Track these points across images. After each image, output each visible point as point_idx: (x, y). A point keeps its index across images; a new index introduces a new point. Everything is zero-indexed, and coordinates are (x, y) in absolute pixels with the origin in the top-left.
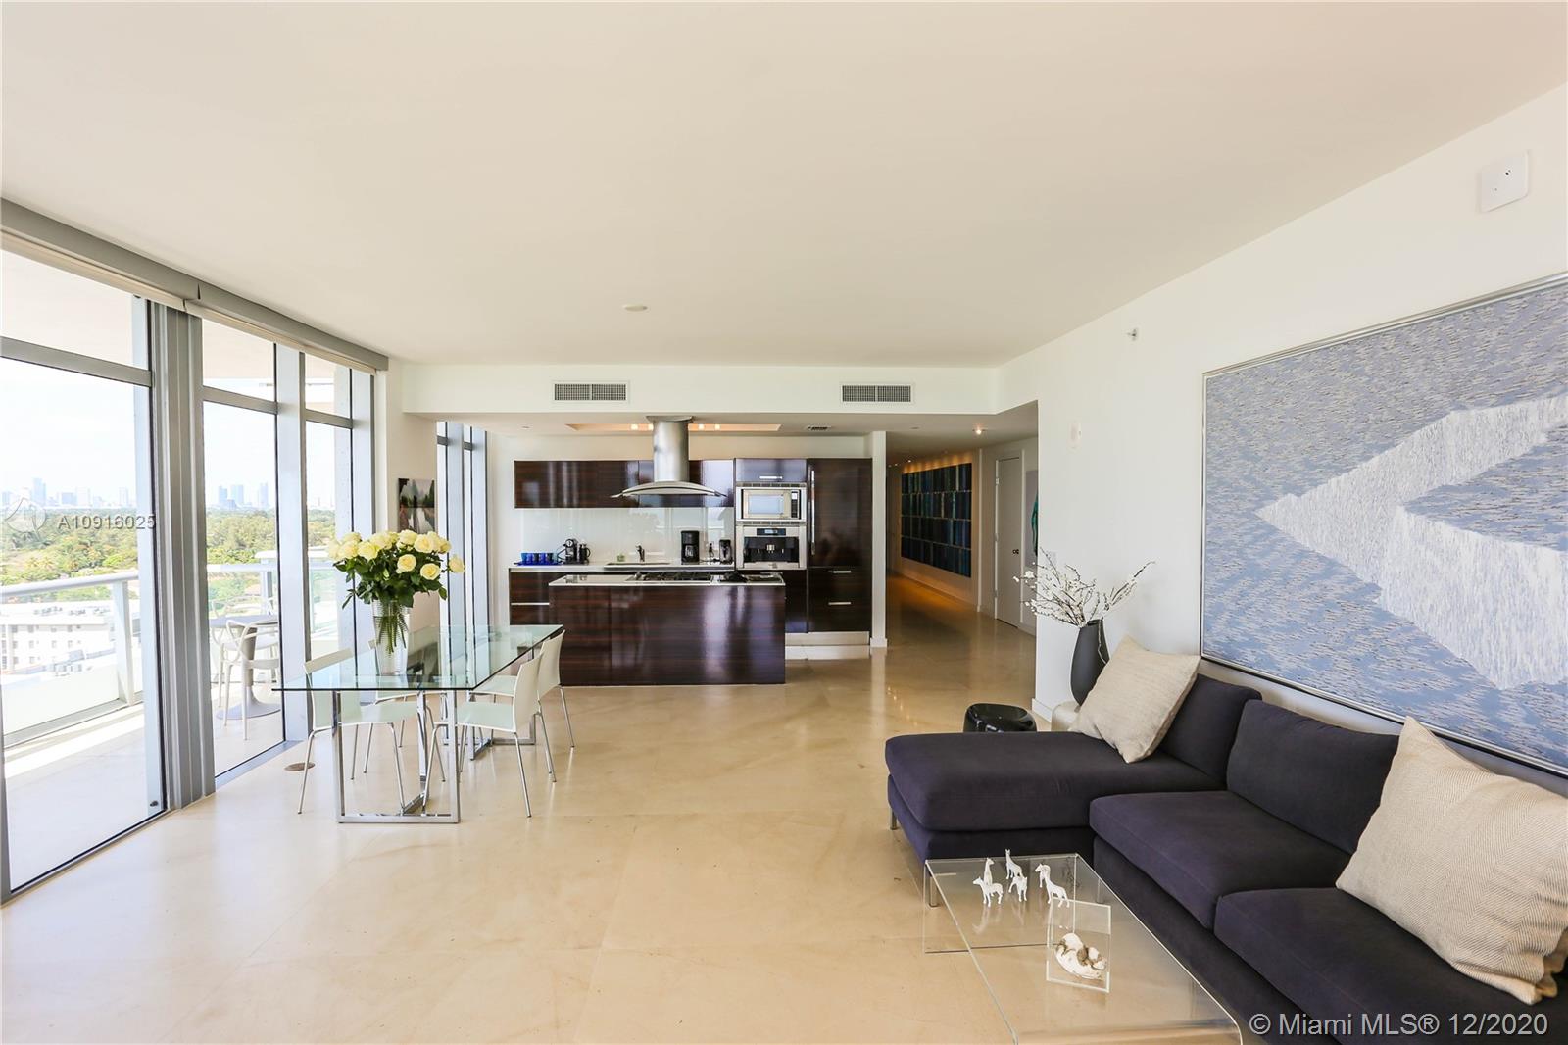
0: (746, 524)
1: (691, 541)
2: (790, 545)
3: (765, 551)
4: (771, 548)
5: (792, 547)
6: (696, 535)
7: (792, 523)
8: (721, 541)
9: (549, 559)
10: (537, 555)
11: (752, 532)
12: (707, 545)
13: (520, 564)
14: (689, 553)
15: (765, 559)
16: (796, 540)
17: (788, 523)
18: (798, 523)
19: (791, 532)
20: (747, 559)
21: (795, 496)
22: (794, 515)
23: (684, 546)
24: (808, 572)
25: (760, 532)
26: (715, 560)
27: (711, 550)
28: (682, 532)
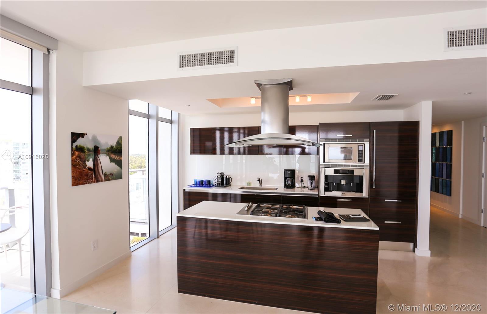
0: (327, 166)
1: (290, 175)
2: (357, 181)
3: (339, 184)
4: (343, 182)
5: (358, 182)
6: (293, 172)
7: (359, 166)
8: (309, 176)
9: (208, 184)
10: (202, 181)
11: (330, 172)
12: (300, 179)
13: (191, 186)
14: (289, 182)
15: (338, 190)
16: (361, 178)
17: (356, 166)
18: (363, 166)
19: (357, 173)
20: (326, 189)
21: (361, 148)
22: (360, 161)
23: (285, 178)
24: (369, 199)
25: (336, 172)
26: (305, 187)
27: (302, 181)
28: (285, 170)
